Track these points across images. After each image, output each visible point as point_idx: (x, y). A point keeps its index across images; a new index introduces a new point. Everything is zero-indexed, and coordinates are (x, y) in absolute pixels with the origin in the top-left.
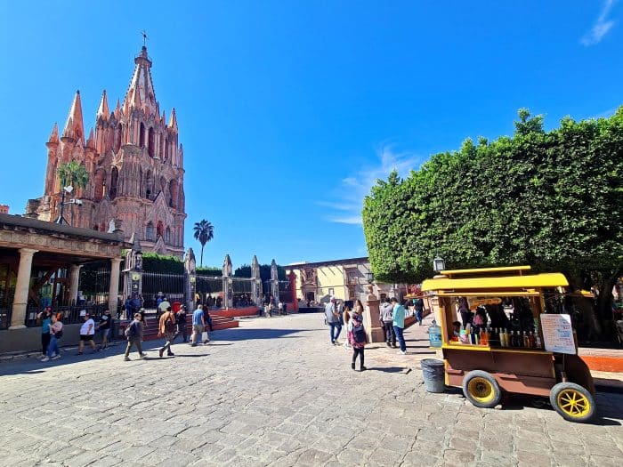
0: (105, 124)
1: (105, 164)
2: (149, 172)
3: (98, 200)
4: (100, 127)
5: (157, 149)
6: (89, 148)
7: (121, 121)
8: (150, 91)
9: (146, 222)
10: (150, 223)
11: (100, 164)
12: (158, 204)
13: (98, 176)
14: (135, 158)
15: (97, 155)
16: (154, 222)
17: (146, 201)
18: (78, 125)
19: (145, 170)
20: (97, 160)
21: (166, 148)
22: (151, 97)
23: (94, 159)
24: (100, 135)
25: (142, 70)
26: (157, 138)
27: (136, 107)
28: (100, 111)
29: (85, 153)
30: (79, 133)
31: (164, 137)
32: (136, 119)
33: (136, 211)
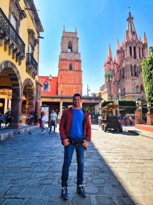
0: (119, 52)
1: (120, 67)
2: (135, 66)
3: (119, 81)
4: (118, 54)
5: (138, 55)
6: (115, 63)
7: (124, 49)
8: (134, 30)
9: (136, 86)
10: (137, 86)
11: (119, 67)
12: (140, 78)
13: (119, 72)
14: (128, 62)
15: (117, 65)
16: (139, 85)
17: (134, 78)
18: (111, 57)
19: (133, 65)
20: (118, 66)
21: (143, 52)
22: (134, 33)
23: (117, 67)
24: (118, 57)
25: (130, 23)
26: (137, 50)
27: (127, 41)
28: (117, 48)
29: (114, 66)
30: (111, 59)
31: (141, 48)
32: (127, 46)
33: (131, 83)
